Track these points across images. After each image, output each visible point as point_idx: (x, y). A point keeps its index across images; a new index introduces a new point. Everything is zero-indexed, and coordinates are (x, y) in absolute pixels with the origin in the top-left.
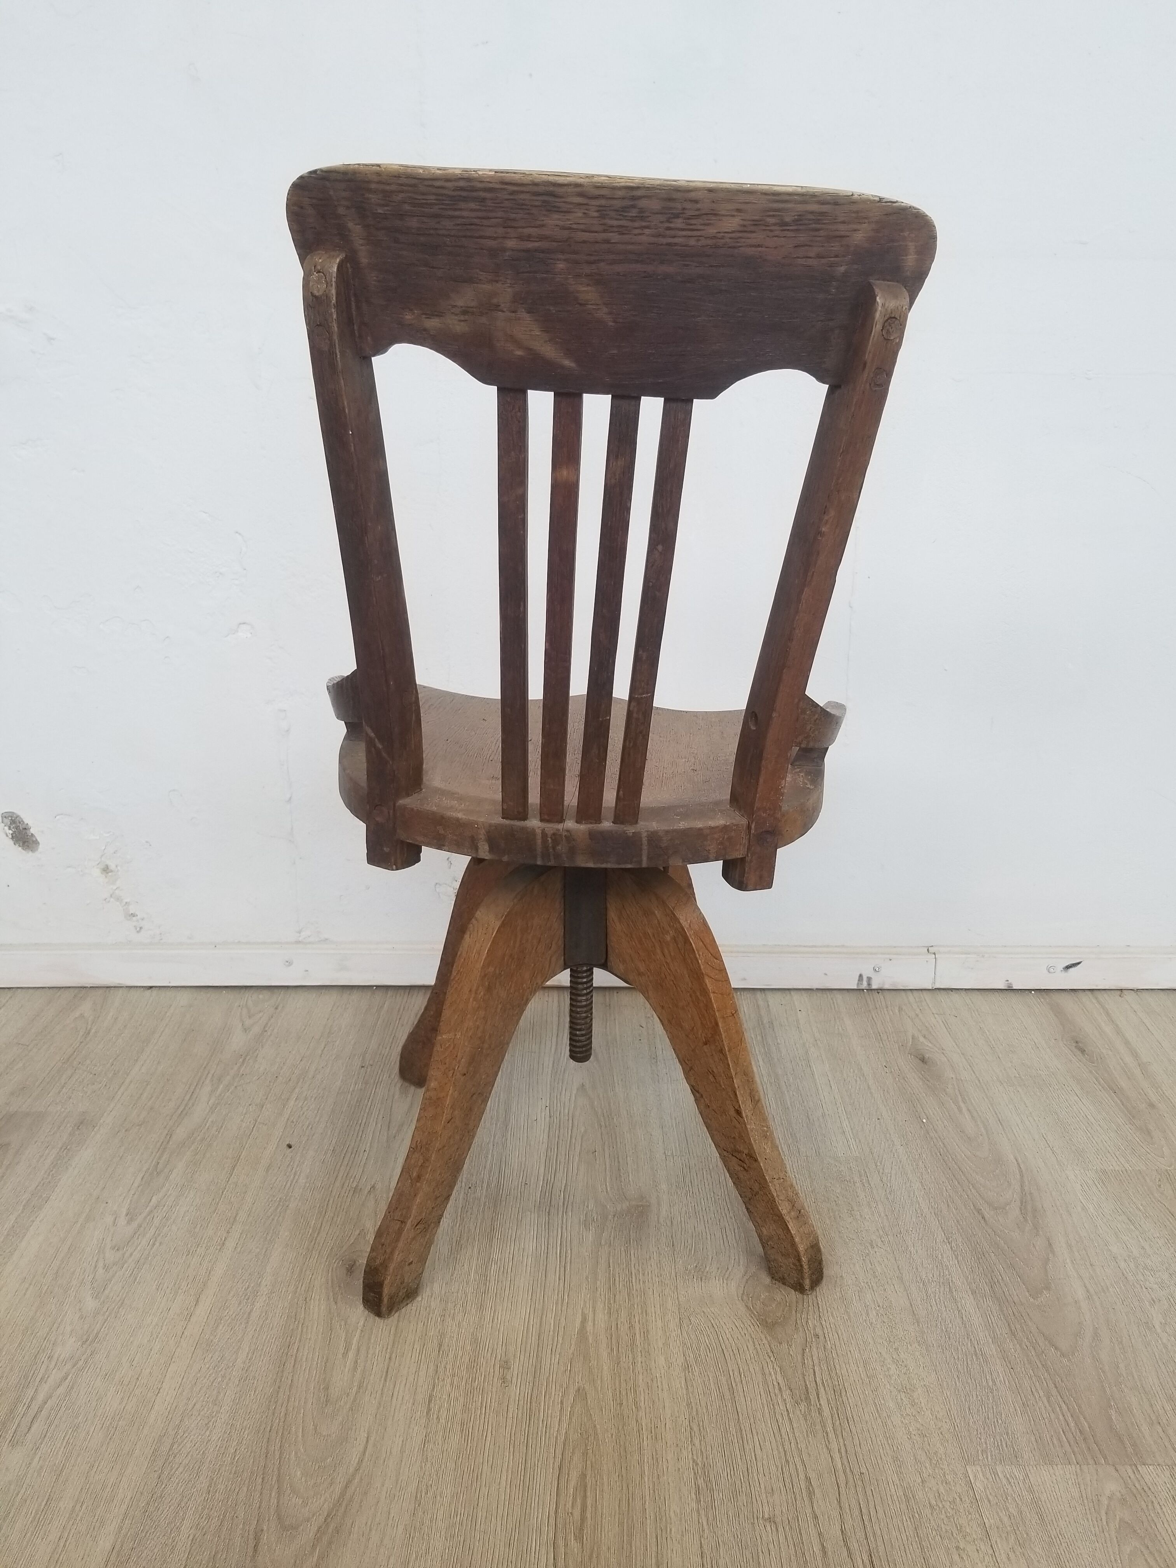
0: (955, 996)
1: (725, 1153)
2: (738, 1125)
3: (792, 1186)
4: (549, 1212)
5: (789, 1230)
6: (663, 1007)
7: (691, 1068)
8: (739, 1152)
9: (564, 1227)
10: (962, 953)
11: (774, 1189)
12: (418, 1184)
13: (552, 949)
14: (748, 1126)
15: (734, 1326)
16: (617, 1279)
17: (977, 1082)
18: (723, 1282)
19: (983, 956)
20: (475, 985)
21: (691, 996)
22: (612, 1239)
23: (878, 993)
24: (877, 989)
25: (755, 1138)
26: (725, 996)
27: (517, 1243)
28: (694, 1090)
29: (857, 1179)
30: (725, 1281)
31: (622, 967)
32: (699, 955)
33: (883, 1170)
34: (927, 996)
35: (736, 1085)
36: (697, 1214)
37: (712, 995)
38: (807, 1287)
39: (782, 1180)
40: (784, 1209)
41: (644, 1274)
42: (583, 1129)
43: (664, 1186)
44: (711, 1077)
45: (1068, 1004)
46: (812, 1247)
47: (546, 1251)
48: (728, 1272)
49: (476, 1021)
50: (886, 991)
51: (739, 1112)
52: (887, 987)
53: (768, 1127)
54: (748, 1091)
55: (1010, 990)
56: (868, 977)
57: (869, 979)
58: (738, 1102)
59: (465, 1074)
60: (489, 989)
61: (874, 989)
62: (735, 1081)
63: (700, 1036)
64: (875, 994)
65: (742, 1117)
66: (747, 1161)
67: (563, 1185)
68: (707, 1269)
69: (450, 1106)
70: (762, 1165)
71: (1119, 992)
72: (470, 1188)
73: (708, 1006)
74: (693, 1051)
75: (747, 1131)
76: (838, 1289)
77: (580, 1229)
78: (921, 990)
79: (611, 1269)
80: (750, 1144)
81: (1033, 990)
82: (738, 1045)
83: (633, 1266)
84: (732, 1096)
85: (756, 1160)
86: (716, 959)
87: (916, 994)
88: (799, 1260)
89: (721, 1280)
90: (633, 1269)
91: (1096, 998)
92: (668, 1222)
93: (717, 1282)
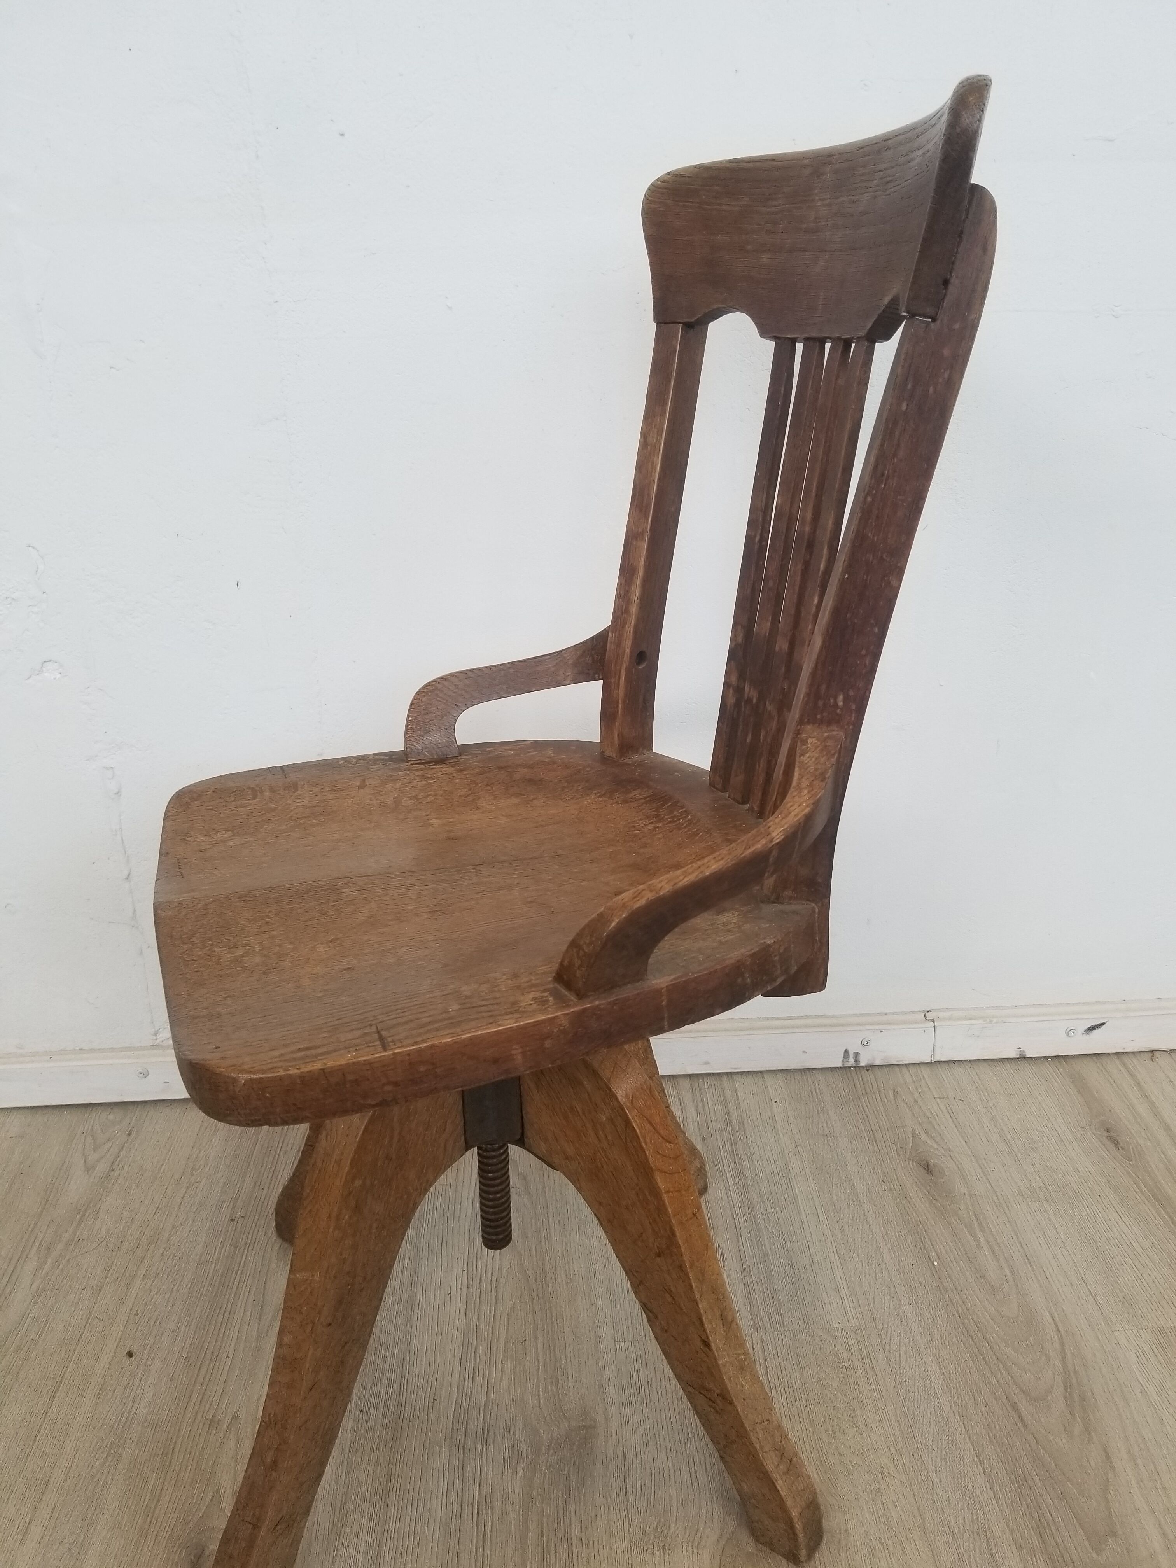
0: (959, 1070)
1: (690, 1389)
2: (705, 1358)
3: (779, 1427)
4: (464, 1447)
5: (779, 1493)
6: (600, 1203)
7: (641, 1283)
8: (709, 1390)
9: (484, 1473)
10: (966, 1019)
11: (758, 1438)
12: (274, 1474)
13: (447, 1130)
14: (720, 1362)
16: (553, 1556)
17: (995, 1198)
18: (693, 1551)
19: (991, 1022)
20: (336, 1210)
21: (636, 1193)
22: (546, 1486)
23: (868, 1070)
24: (865, 1067)
25: (729, 1373)
26: (682, 1195)
27: (421, 1502)
28: (645, 1307)
29: (857, 1364)
30: (695, 1551)
31: (543, 1146)
32: (646, 1144)
33: (890, 1345)
34: (926, 1072)
35: (702, 1311)
36: (657, 1436)
37: (665, 1197)
38: (803, 1559)
39: (766, 1423)
40: (771, 1462)
41: (588, 1546)
42: (509, 1305)
43: (613, 1393)
44: (667, 1296)
45: (1091, 1072)
46: (808, 1506)
47: (459, 1513)
48: (699, 1534)
49: (341, 1254)
50: (878, 1069)
51: (707, 1344)
52: (878, 1062)
53: (746, 1353)
54: (718, 1314)
55: (1022, 1058)
56: (855, 1053)
57: (857, 1055)
58: (705, 1331)
59: (330, 1325)
60: (357, 1209)
61: (863, 1066)
62: (700, 1306)
63: (651, 1245)
64: (864, 1073)
65: (710, 1349)
66: (719, 1402)
67: (484, 1399)
68: (671, 1531)
69: (311, 1370)
70: (739, 1409)
71: (1150, 1055)
72: (362, 1411)
73: (661, 1209)
74: (642, 1261)
75: (718, 1366)
77: (503, 1472)
78: (918, 1064)
79: (545, 1539)
80: (723, 1382)
81: (1049, 1057)
82: (703, 1255)
83: (573, 1534)
84: (696, 1323)
85: (731, 1403)
87: (912, 1070)
88: (792, 1527)
89: (690, 1548)
90: (574, 1538)
91: (1125, 1065)
92: (620, 1454)
93: (685, 1552)
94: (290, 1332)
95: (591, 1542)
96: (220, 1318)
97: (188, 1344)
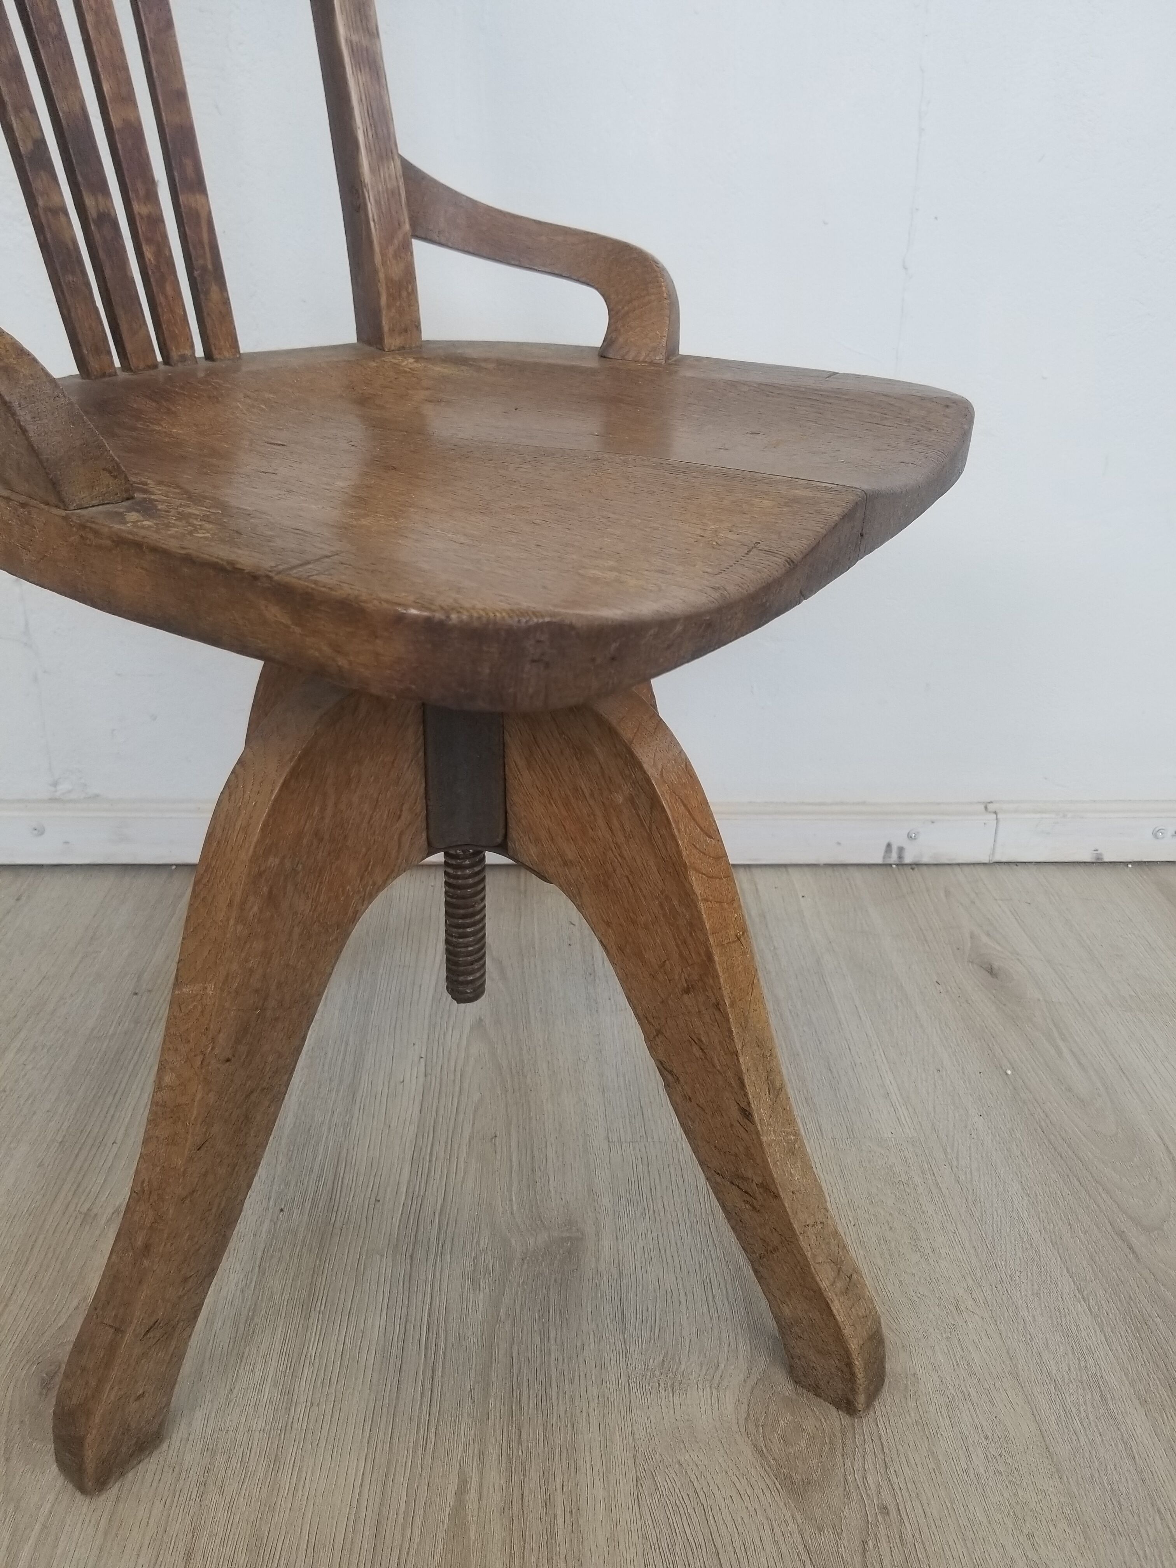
0: (1021, 872)
1: (719, 1179)
2: (744, 1135)
3: (836, 1233)
4: (411, 1256)
5: (834, 1316)
6: (608, 924)
7: (659, 1032)
8: (745, 1179)
9: (436, 1288)
10: (1035, 812)
11: (809, 1243)
12: (146, 1263)
13: (403, 818)
14: (764, 1139)
15: (734, 1489)
16: (525, 1393)
17: (1076, 1005)
18: (712, 1393)
19: (1065, 816)
20: (239, 893)
21: (661, 905)
22: (518, 1307)
23: (913, 869)
24: (910, 864)
25: (775, 1155)
26: (726, 906)
27: (353, 1319)
28: (663, 1068)
29: (917, 1180)
30: (715, 1392)
31: (533, 850)
32: (679, 830)
33: (958, 1160)
34: (982, 873)
35: (743, 1067)
37: (702, 905)
38: (860, 1407)
39: (820, 1226)
40: (825, 1277)
41: (571, 1382)
42: (476, 1097)
43: (606, 1201)
44: (695, 1049)
46: (871, 1338)
47: (402, 1335)
48: (719, 1373)
49: (247, 961)
50: (925, 868)
51: (747, 1114)
52: (925, 860)
53: (796, 1134)
54: (764, 1074)
55: (1099, 863)
56: (899, 847)
57: (901, 850)
58: (746, 1095)
59: (228, 1060)
60: (272, 900)
61: (906, 865)
62: (741, 1060)
63: (677, 977)
64: (910, 870)
65: (753, 1122)
66: (758, 1195)
67: (440, 1201)
68: (683, 1367)
69: (200, 1121)
70: (786, 1205)
72: (282, 1210)
73: (695, 924)
74: (663, 1002)
75: (761, 1145)
76: (912, 1404)
77: (463, 1287)
78: (974, 864)
79: (515, 1371)
80: (766, 1167)
81: (1130, 863)
82: (748, 994)
83: (553, 1364)
84: (734, 1084)
85: (776, 1196)
86: (711, 837)
87: (966, 869)
88: (850, 1365)
89: (708, 1389)
90: (553, 1370)
92: (615, 1271)
93: (701, 1393)
94: (172, 1069)
95: (577, 1377)
96: (110, 1099)
97: (66, 1125)
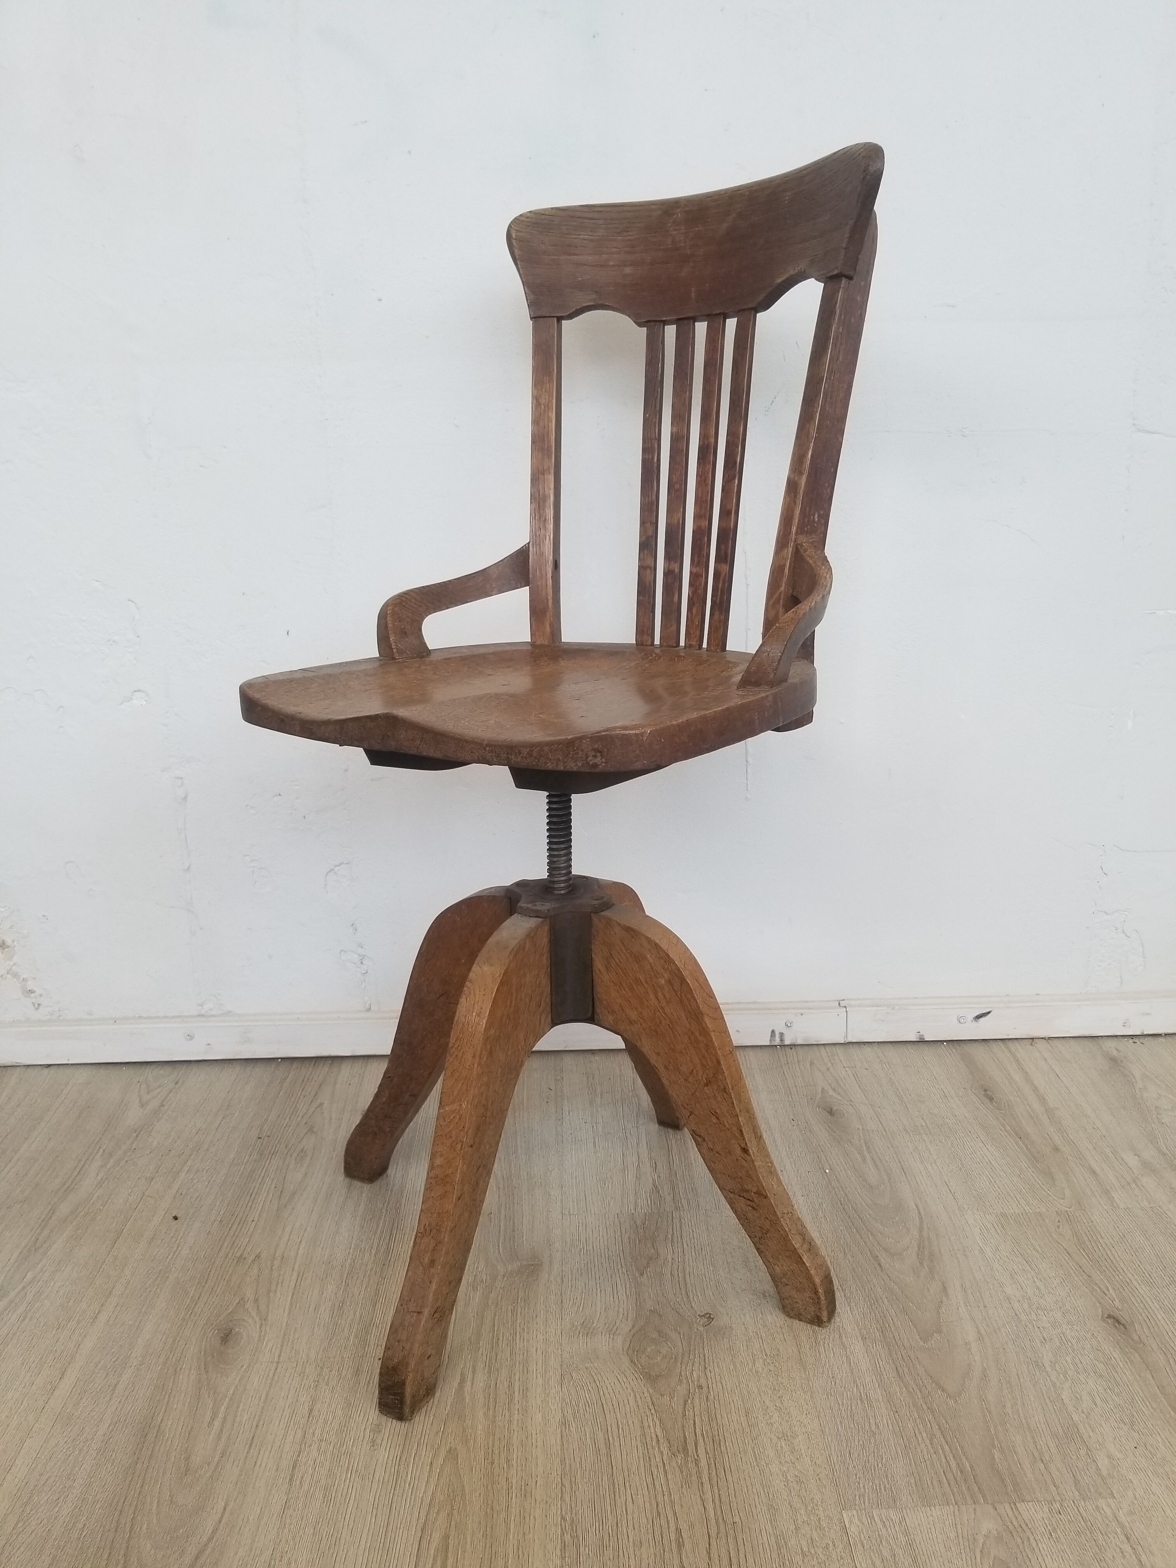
0: (867, 1050)
10: (873, 1006)
15: (616, 1379)
16: (501, 1338)
17: (883, 1132)
19: (893, 1009)
22: (499, 1298)
23: (791, 1048)
24: (790, 1045)
30: (611, 1336)
34: (839, 1050)
36: (589, 1271)
41: (528, 1333)
43: (557, 1245)
45: (979, 1053)
48: (615, 1328)
50: (800, 1047)
52: (799, 1042)
55: (922, 1042)
56: (780, 1033)
57: (782, 1034)
61: (787, 1045)
64: (788, 1049)
68: (594, 1325)
71: (1031, 1041)
76: (726, 1341)
78: (832, 1044)
79: (496, 1329)
81: (945, 1041)
83: (518, 1326)
87: (828, 1048)
89: (608, 1335)
90: (518, 1328)
91: (1008, 1048)
93: (603, 1337)
95: (532, 1331)
96: (248, 1198)
97: (222, 1212)
